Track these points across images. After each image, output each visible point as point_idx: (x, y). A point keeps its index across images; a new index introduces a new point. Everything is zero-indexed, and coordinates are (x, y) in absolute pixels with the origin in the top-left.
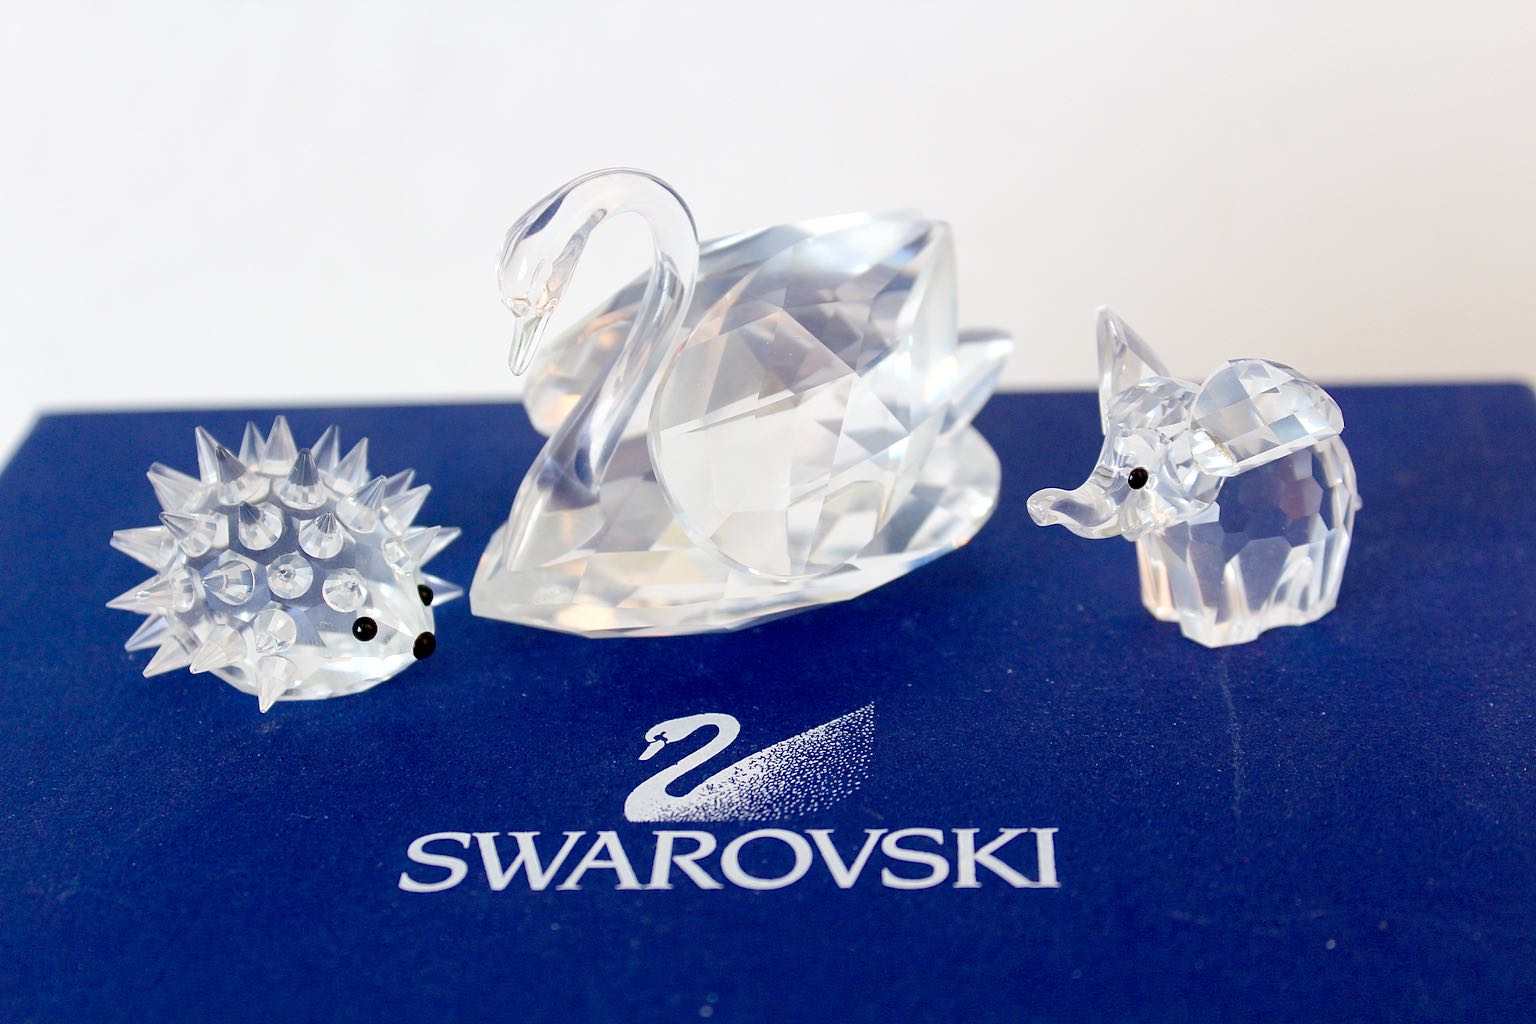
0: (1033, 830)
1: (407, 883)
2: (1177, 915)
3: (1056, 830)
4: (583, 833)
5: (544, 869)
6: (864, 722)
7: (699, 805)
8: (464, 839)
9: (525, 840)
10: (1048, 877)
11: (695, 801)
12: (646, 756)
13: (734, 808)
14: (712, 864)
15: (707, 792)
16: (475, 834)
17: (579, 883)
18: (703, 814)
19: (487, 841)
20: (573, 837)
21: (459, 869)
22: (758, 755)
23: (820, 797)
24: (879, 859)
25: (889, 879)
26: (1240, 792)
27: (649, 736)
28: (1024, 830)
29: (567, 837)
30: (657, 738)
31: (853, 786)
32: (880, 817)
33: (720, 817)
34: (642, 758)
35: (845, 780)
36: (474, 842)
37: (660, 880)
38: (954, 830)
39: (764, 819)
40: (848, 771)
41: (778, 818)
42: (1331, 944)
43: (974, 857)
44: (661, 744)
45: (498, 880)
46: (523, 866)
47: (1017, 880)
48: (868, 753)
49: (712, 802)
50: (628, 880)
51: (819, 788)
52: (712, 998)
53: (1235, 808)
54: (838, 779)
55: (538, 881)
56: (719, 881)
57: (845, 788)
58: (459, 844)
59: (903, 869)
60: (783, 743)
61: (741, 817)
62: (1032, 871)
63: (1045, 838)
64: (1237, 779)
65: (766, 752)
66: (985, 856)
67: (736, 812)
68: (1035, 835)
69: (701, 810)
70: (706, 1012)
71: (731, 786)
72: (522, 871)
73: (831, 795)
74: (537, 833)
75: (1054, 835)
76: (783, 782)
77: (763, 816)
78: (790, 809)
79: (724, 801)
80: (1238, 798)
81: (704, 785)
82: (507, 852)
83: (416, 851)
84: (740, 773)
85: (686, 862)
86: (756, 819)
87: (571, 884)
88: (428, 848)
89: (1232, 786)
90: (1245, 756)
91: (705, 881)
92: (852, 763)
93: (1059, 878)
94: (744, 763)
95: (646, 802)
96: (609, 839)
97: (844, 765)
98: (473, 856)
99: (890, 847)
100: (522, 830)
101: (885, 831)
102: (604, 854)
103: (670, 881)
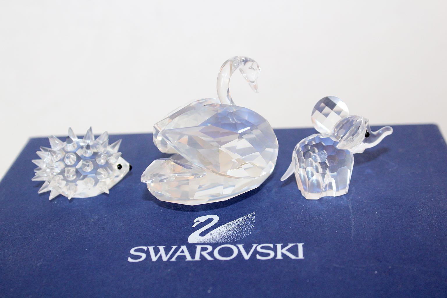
0: (297, 244)
1: (130, 260)
2: (335, 265)
3: (303, 244)
4: (177, 246)
5: (166, 255)
6: (252, 217)
7: (208, 239)
8: (145, 248)
9: (161, 248)
10: (301, 256)
11: (207, 238)
12: (194, 226)
13: (217, 239)
14: (211, 254)
15: (210, 235)
16: (148, 247)
17: (176, 259)
18: (209, 241)
19: (151, 249)
20: (174, 247)
21: (144, 256)
22: (224, 225)
23: (240, 236)
24: (256, 252)
25: (258, 257)
26: (353, 233)
27: (195, 221)
28: (295, 244)
29: (173, 247)
30: (197, 221)
31: (249, 233)
32: (256, 241)
33: (213, 242)
34: (193, 227)
35: (247, 232)
36: (148, 249)
37: (197, 258)
38: (276, 244)
39: (225, 242)
40: (248, 229)
41: (229, 242)
42: (376, 272)
43: (281, 251)
44: (198, 223)
45: (154, 258)
46: (161, 255)
47: (293, 257)
48: (253, 225)
49: (212, 238)
50: (189, 258)
51: (240, 234)
52: (211, 288)
53: (351, 238)
54: (245, 231)
55: (165, 259)
56: (213, 258)
57: (247, 234)
58: (144, 250)
59: (262, 254)
60: (231, 222)
61: (219, 242)
62: (296, 254)
63: (300, 246)
64: (352, 230)
65: (226, 225)
66: (284, 251)
67: (218, 240)
68: (297, 245)
69: (208, 240)
70: (209, 291)
71: (216, 233)
72: (161, 256)
73: (243, 235)
74: (165, 246)
75: (303, 245)
76: (231, 232)
77: (225, 241)
78: (232, 239)
79: (215, 237)
80: (352, 235)
81: (209, 233)
82: (157, 251)
83: (132, 251)
84: (219, 230)
85: (204, 253)
86: (223, 242)
87: (174, 259)
88: (136, 251)
89: (351, 232)
90: (355, 224)
91: (209, 258)
92: (249, 227)
93: (304, 256)
94: (220, 228)
95: (194, 238)
96: (184, 248)
97: (247, 228)
98: (147, 253)
99: (259, 249)
100: (160, 245)
101: (257, 245)
102: (182, 252)
103: (200, 258)
